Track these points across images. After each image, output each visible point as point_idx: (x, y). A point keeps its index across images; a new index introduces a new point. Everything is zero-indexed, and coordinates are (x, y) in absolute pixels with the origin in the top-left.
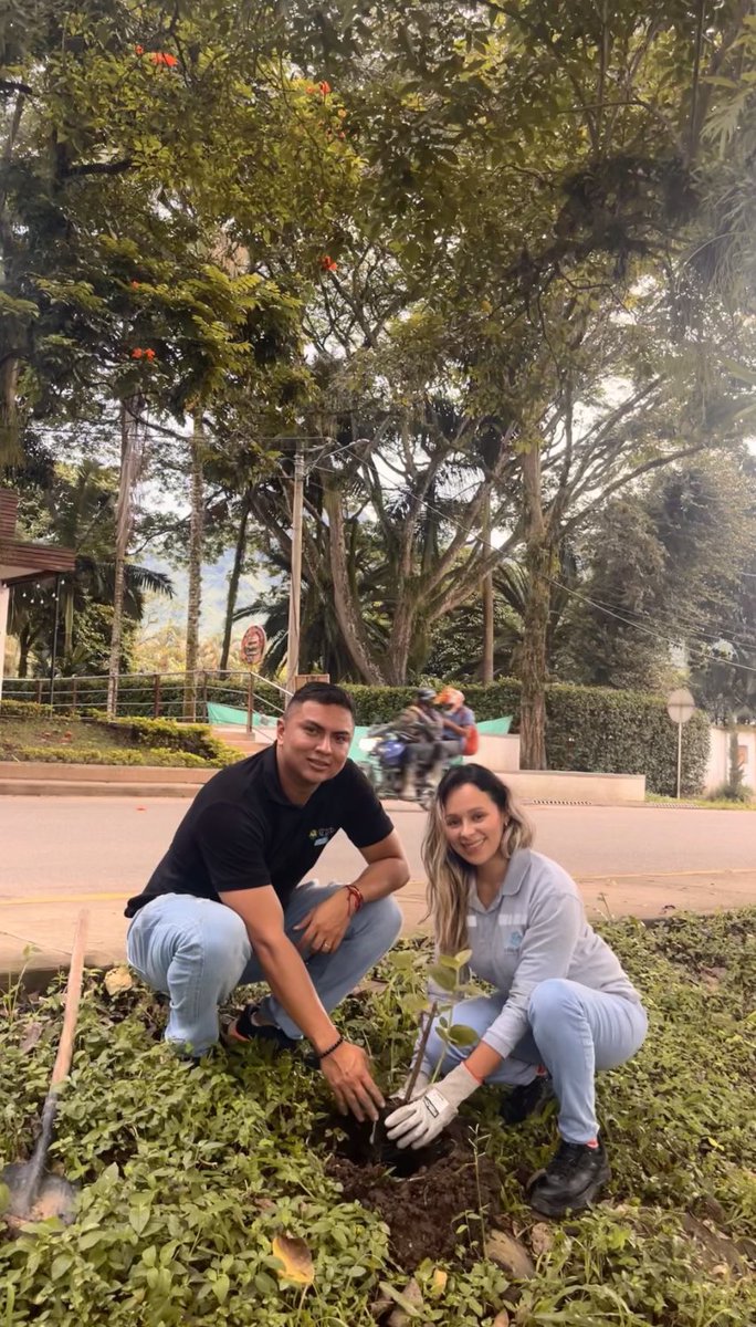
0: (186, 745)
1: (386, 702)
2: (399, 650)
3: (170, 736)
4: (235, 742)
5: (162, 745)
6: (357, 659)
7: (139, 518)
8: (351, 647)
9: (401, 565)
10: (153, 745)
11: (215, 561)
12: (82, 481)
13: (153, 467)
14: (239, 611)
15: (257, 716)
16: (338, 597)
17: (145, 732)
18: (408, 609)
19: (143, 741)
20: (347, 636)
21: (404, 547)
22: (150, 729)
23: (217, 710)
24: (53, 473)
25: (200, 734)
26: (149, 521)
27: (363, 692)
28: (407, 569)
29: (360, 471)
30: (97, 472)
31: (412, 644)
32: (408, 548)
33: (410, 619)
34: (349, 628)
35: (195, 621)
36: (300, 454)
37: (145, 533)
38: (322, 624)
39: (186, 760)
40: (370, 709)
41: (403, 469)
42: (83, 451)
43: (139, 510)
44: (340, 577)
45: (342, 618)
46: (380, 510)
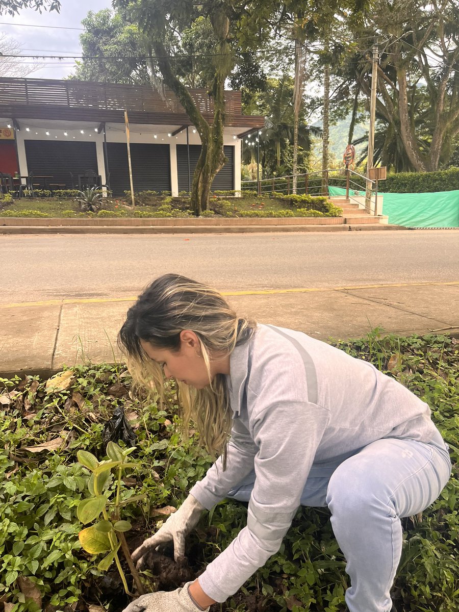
0: (316, 206)
1: (424, 180)
2: (435, 153)
3: (308, 203)
4: (339, 204)
5: (304, 207)
6: (412, 160)
7: (308, 101)
8: (409, 154)
9: (438, 107)
10: (300, 208)
11: (345, 118)
12: (281, 85)
13: (315, 74)
14: (355, 141)
15: (350, 191)
16: (403, 128)
17: (296, 201)
18: (441, 131)
19: (296, 206)
20: (407, 149)
21: (440, 97)
22: (298, 200)
23: (333, 189)
24: (266, 83)
25: (322, 201)
26: (313, 102)
27: (411, 176)
28: (441, 108)
29: (416, 58)
30: (289, 80)
31: (442, 149)
32: (442, 97)
33: (442, 135)
34: (408, 143)
35: (326, 147)
36: (376, 46)
37: (311, 108)
38: (395, 144)
39: (314, 214)
40: (415, 185)
41: (441, 54)
42: (283, 71)
43: (308, 97)
44: (404, 117)
45: (405, 138)
46: (428, 79)
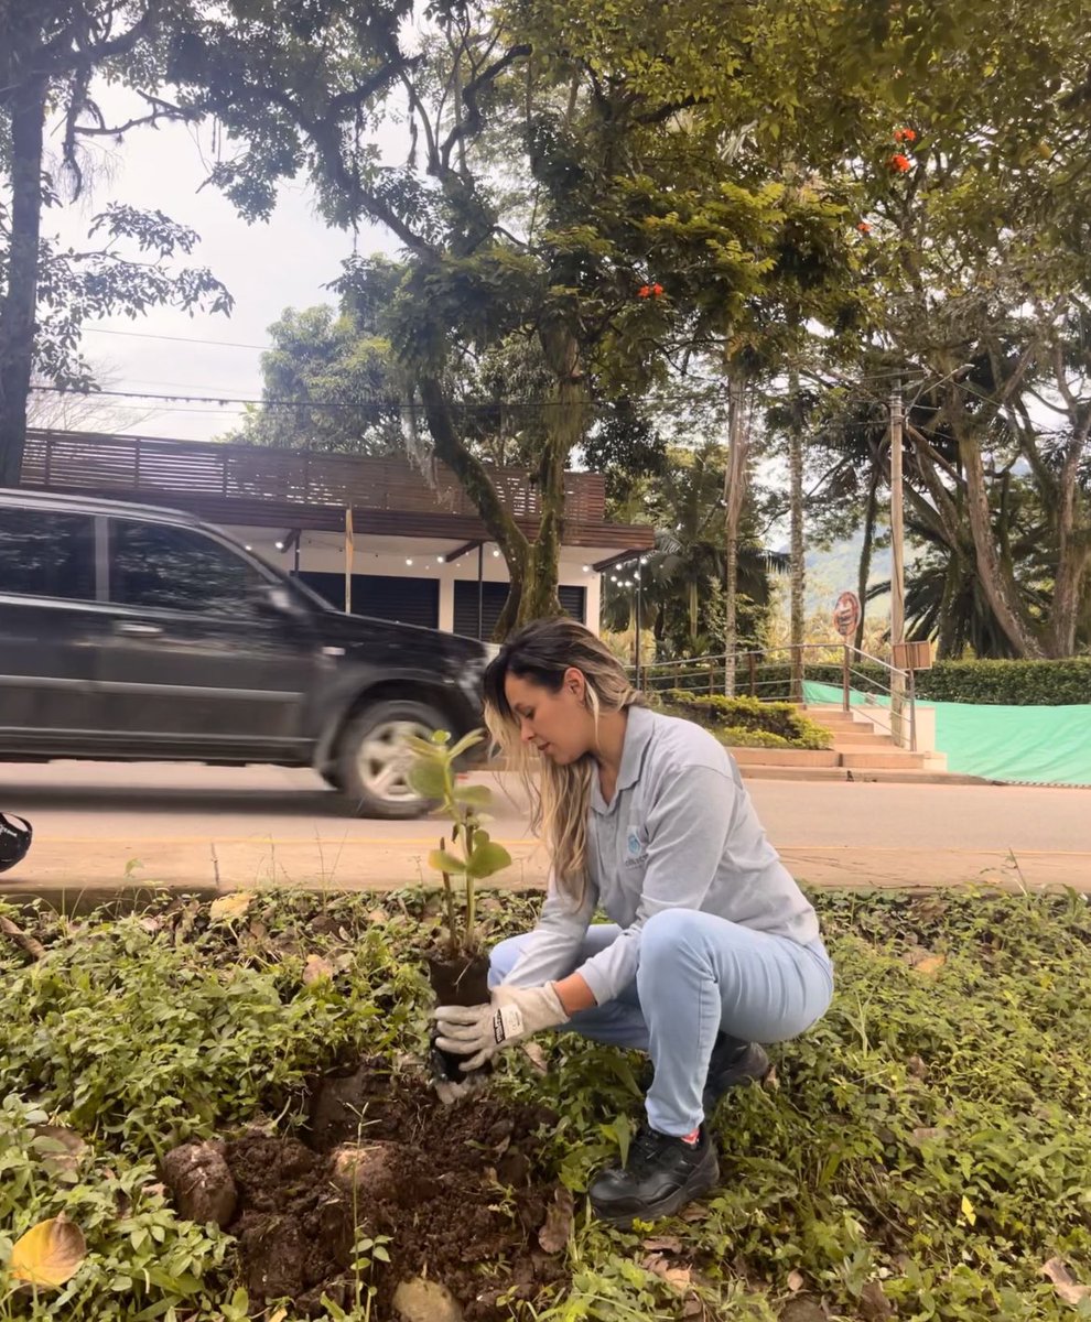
0: (771, 725)
1: (1035, 678)
2: (1064, 620)
3: (752, 715)
4: (827, 722)
5: (743, 725)
6: (1009, 633)
7: (763, 498)
8: (1002, 620)
9: (1061, 518)
10: (732, 725)
11: (850, 537)
12: (699, 464)
13: (778, 443)
14: (875, 588)
15: (855, 695)
16: (982, 561)
17: (724, 712)
18: (1072, 570)
19: (723, 721)
20: (995, 606)
21: (1064, 496)
22: (729, 708)
23: (813, 689)
24: (665, 458)
25: (786, 713)
26: (774, 500)
27: (1006, 667)
28: (1069, 522)
29: (1003, 412)
30: (718, 453)
31: (1080, 612)
32: (1069, 497)
33: (1076, 581)
34: (998, 597)
35: (799, 596)
36: (897, 393)
37: (772, 513)
38: (970, 596)
39: (765, 740)
40: (1016, 687)
41: (1063, 405)
42: (705, 434)
43: (761, 490)
44: (983, 538)
45: (989, 585)
46: (1034, 458)
